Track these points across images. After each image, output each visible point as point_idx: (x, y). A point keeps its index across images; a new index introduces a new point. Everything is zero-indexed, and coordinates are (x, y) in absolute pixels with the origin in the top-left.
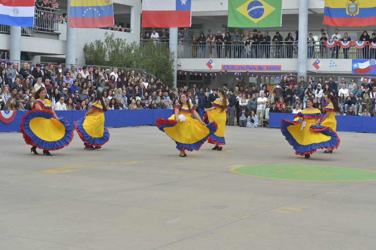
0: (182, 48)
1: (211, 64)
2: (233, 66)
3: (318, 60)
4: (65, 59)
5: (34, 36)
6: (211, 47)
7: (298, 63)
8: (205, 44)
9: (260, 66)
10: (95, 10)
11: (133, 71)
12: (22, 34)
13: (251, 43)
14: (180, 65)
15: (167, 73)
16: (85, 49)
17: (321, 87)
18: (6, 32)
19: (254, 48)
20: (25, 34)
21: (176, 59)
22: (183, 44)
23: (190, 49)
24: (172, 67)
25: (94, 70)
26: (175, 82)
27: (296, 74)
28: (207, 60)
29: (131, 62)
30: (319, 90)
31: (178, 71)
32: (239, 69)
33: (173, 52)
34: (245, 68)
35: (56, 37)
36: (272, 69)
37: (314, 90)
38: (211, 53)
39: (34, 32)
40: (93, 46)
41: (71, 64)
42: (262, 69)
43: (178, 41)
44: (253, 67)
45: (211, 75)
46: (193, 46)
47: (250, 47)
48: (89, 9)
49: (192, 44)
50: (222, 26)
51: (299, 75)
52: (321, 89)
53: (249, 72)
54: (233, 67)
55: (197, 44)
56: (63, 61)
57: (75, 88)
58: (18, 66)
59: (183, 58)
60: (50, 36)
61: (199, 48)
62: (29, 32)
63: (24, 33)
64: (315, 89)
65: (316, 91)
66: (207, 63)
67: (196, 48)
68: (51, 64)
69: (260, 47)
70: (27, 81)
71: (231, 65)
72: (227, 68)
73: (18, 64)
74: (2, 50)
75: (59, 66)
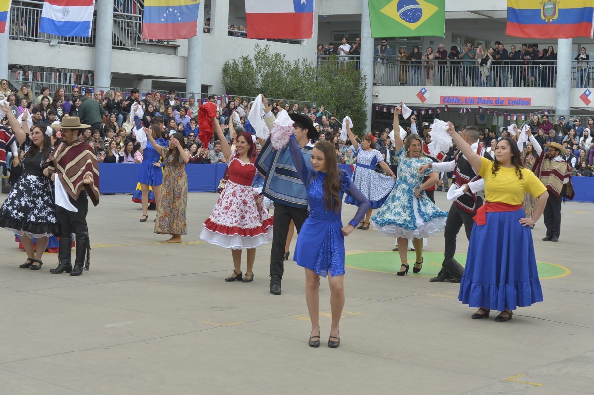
0: (382, 70)
1: (425, 95)
2: (457, 98)
3: (588, 91)
4: (185, 84)
5: (135, 50)
6: (429, 68)
7: (557, 95)
8: (420, 63)
9: (499, 99)
10: (176, 11)
11: (297, 105)
12: (113, 46)
13: (489, 63)
14: (377, 96)
15: (355, 108)
16: (225, 70)
17: (589, 133)
18: (89, 43)
19: (494, 70)
20: (120, 47)
21: (369, 86)
22: (383, 63)
23: (396, 70)
24: (364, 99)
25: (229, 103)
26: (369, 123)
27: (553, 111)
28: (418, 89)
29: (295, 91)
30: (586, 137)
31: (374, 106)
32: (467, 103)
33: (365, 76)
34: (475, 102)
35: (172, 51)
36: (517, 104)
37: (578, 137)
38: (428, 78)
39: (135, 43)
40: (236, 65)
41: (192, 93)
42: (501, 104)
43: (375, 59)
44: (487, 101)
45: (430, 112)
46: (401, 66)
47: (488, 69)
48: (169, 11)
49: (399, 62)
50: (453, 35)
51: (557, 113)
52: (589, 136)
53: (481, 108)
54: (458, 100)
55: (406, 63)
56: (182, 87)
59: (383, 85)
60: (162, 49)
61: (411, 69)
62: (128, 43)
63: (118, 45)
64: (580, 136)
65: (582, 139)
66: (417, 94)
67: (405, 71)
68: (157, 93)
69: (503, 68)
70: (112, 118)
71: (454, 97)
72: (448, 102)
73: (102, 92)
74: (82, 71)
75: (170, 96)
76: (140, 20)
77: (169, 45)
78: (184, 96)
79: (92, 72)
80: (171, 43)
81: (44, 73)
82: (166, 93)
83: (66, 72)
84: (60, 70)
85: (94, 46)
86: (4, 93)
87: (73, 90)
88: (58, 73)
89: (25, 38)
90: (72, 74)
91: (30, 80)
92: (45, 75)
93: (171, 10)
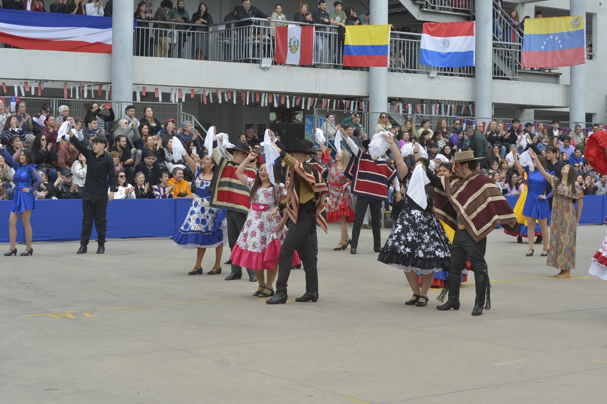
4: (568, 113)
5: (516, 79)
10: (557, 38)
12: (494, 76)
18: (468, 74)
20: (500, 76)
35: (554, 79)
39: (516, 72)
48: (549, 38)
56: (566, 117)
57: (576, 160)
58: (484, 127)
60: (544, 78)
62: (508, 72)
63: (498, 75)
68: (539, 123)
70: (495, 150)
73: (484, 123)
74: (462, 102)
75: (554, 126)
76: (520, 49)
77: (550, 74)
78: (568, 125)
79: (472, 104)
80: (552, 71)
81: (424, 105)
82: (549, 123)
83: (447, 103)
84: (440, 102)
85: (474, 76)
86: (385, 127)
87: (454, 122)
88: (438, 105)
89: (404, 70)
90: (453, 106)
91: (410, 112)
92: (424, 107)
93: (551, 37)
